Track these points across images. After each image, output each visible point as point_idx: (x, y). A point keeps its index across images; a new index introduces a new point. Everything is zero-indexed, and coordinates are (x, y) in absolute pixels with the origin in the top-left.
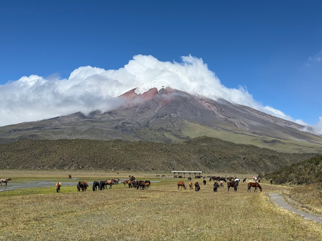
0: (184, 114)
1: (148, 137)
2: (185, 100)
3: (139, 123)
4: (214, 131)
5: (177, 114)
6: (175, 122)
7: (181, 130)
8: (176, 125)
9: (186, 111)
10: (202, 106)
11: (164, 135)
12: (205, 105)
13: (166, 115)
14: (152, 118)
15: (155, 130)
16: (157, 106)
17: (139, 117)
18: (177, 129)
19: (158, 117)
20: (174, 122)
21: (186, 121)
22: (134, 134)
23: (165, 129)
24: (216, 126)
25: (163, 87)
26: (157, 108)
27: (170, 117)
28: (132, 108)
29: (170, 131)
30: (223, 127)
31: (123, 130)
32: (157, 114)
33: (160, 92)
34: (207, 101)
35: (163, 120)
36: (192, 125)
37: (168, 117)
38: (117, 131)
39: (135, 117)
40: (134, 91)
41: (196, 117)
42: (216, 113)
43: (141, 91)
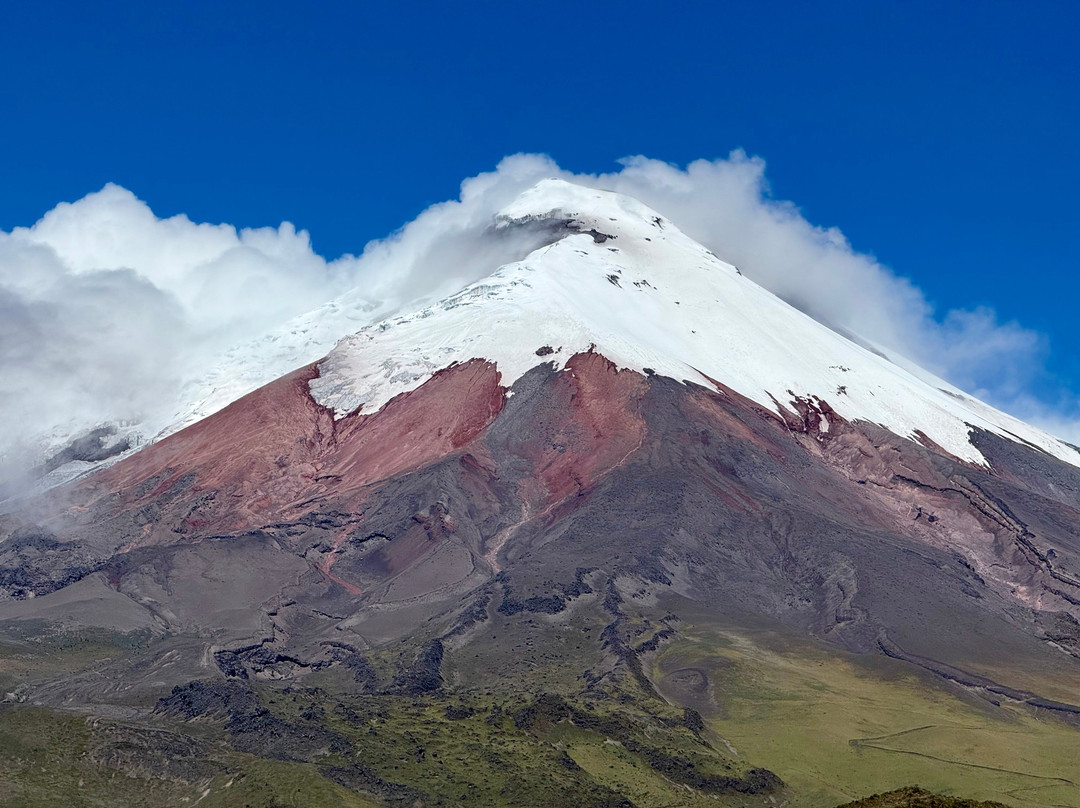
0: (721, 577)
1: (442, 778)
2: (727, 460)
3: (364, 661)
4: (972, 721)
5: (663, 580)
6: (650, 646)
7: (705, 719)
8: (656, 671)
9: (737, 555)
10: (866, 510)
11: (569, 764)
12: (889, 501)
13: (578, 589)
14: (469, 619)
15: (495, 720)
16: (503, 511)
17: (352, 611)
18: (673, 709)
19: (509, 607)
20: (641, 649)
21: (742, 641)
22: (334, 749)
23: (580, 706)
24: (983, 680)
25: (545, 351)
26: (501, 527)
27: (607, 605)
28: (300, 528)
29: (612, 727)
30: (1041, 686)
31: (237, 720)
32: (502, 578)
33: (523, 397)
34: (908, 473)
35: (552, 632)
36: (784, 671)
37: (589, 607)
38: (190, 730)
39: (326, 606)
40: (306, 389)
41: (821, 606)
42: (982, 569)
43: (361, 389)
